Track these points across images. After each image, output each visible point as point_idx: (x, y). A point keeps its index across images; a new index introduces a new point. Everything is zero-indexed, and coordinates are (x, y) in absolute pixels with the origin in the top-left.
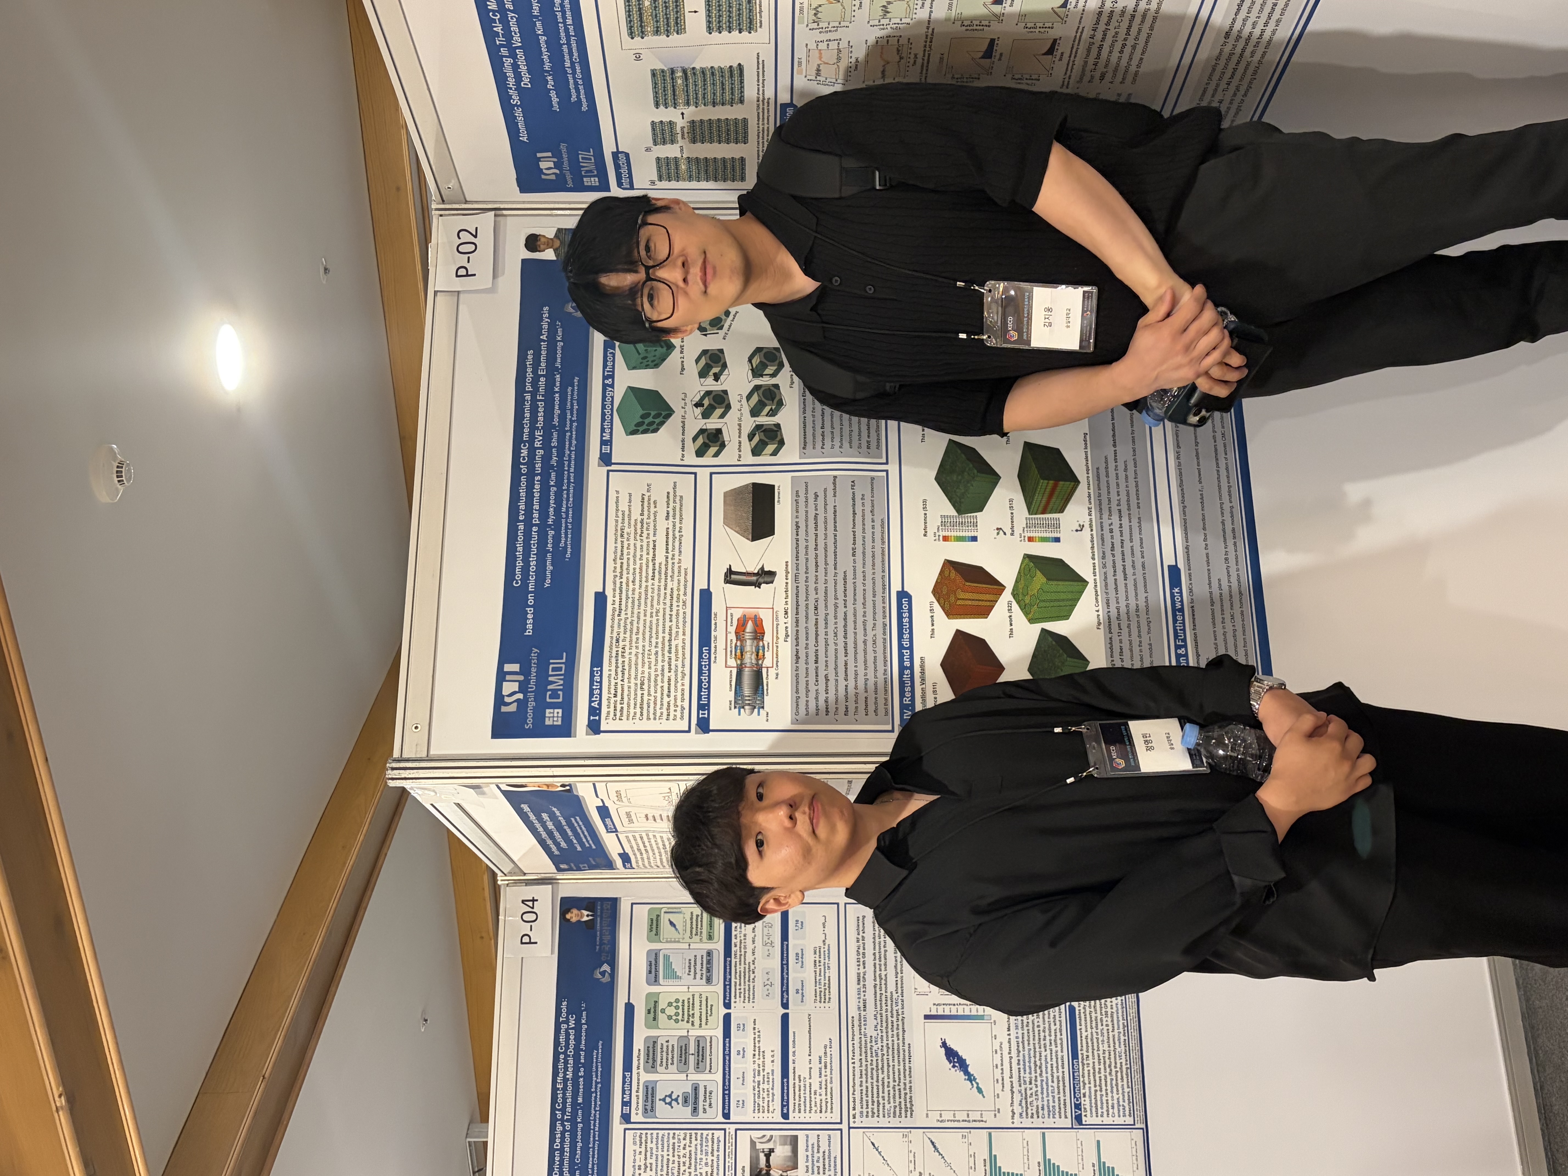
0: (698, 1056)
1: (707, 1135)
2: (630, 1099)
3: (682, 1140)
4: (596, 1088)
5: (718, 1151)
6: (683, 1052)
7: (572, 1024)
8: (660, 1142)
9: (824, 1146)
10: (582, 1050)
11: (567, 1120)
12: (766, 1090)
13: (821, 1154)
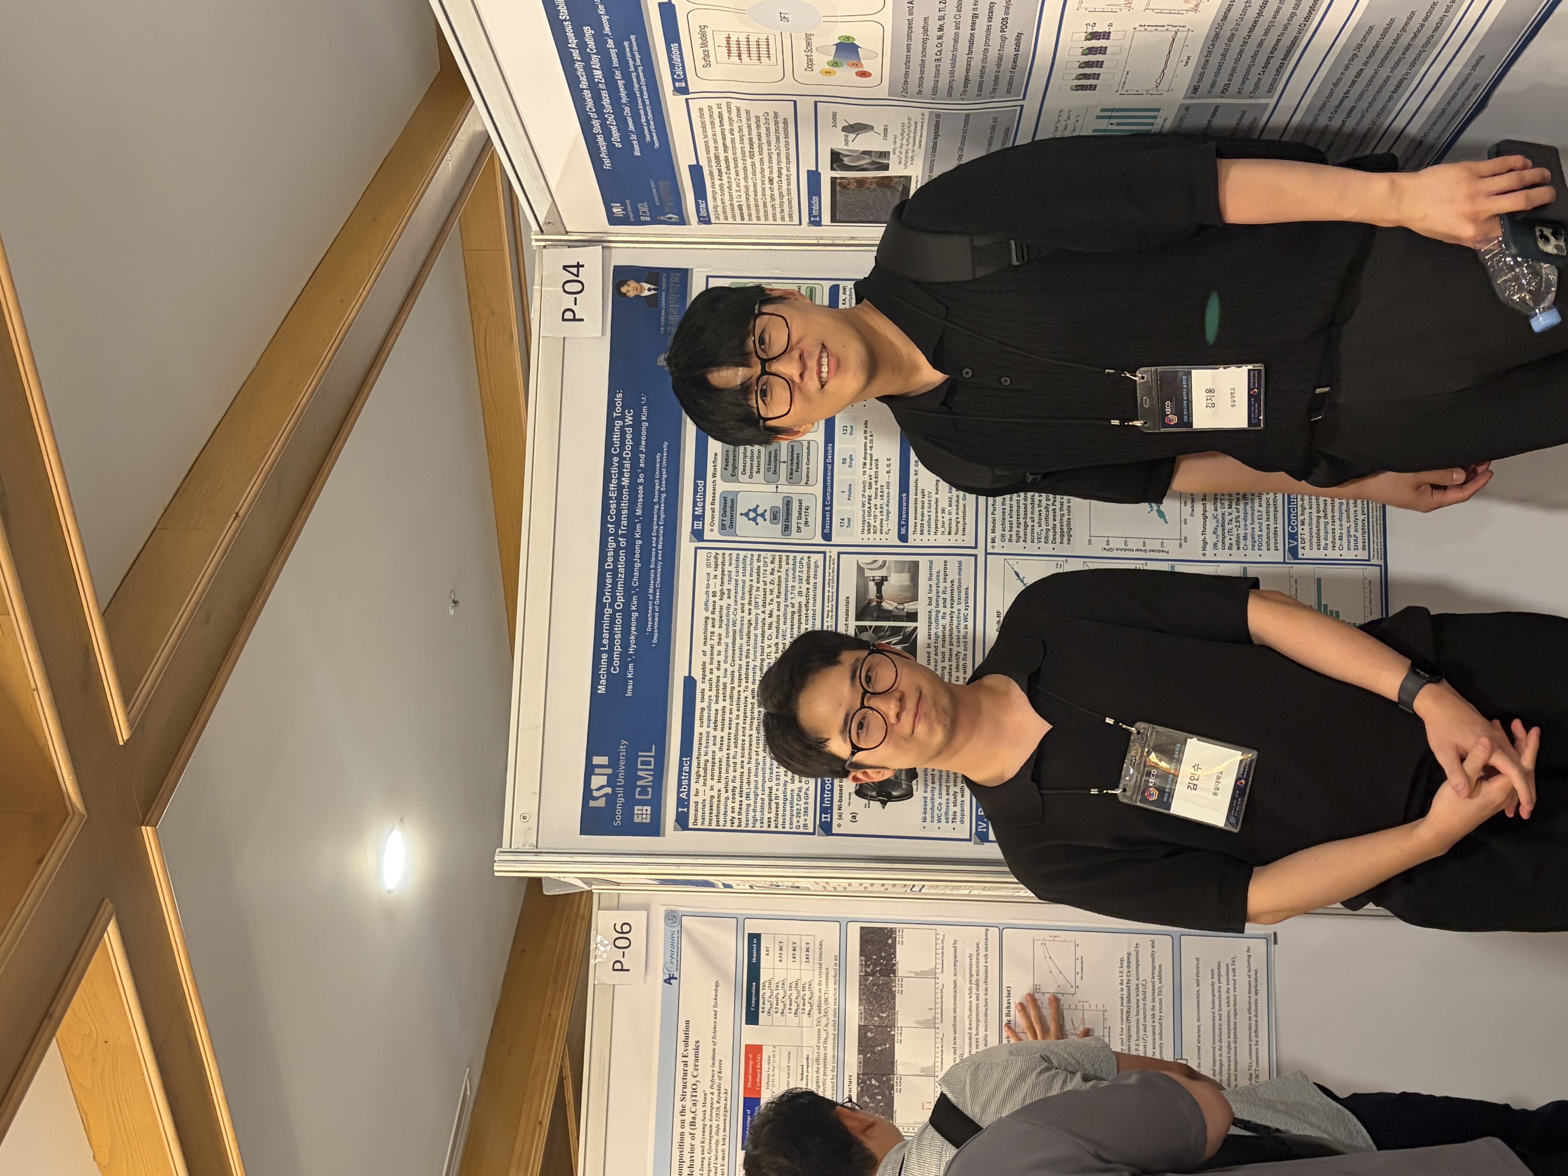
0: (792, 464)
1: (802, 559)
2: (704, 512)
3: (769, 564)
4: (660, 499)
5: (815, 578)
6: (773, 459)
7: (629, 420)
8: (741, 566)
9: (953, 574)
10: (642, 452)
11: (622, 536)
12: (878, 507)
13: (948, 584)
